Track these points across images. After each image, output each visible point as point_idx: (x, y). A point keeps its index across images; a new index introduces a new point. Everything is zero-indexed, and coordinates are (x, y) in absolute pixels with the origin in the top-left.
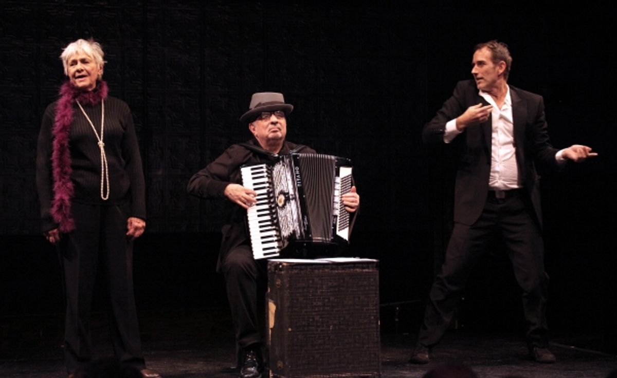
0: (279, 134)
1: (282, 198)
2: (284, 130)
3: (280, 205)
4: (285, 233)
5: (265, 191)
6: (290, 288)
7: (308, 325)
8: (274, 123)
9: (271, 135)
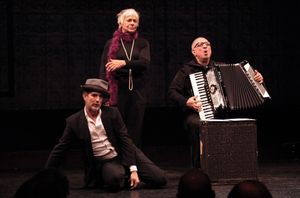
1: (213, 88)
5: (203, 86)
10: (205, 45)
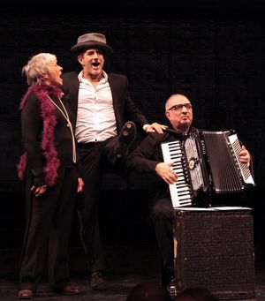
0: (188, 121)
1: (193, 162)
2: (191, 117)
3: (191, 167)
4: (196, 187)
5: (179, 159)
6: (186, 229)
7: (200, 256)
8: (185, 113)
9: (182, 122)
10: (184, 109)
